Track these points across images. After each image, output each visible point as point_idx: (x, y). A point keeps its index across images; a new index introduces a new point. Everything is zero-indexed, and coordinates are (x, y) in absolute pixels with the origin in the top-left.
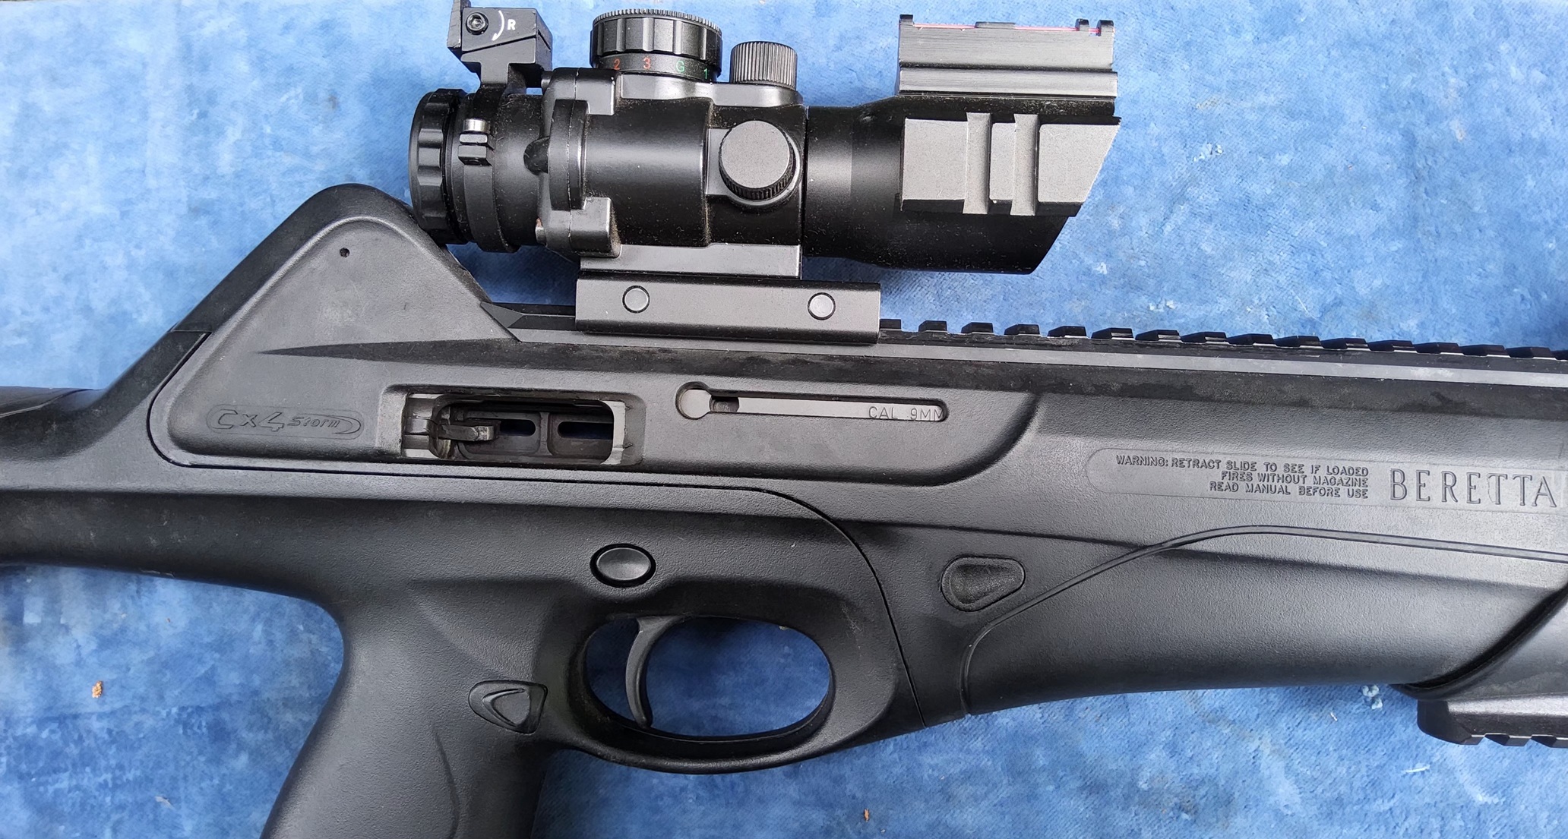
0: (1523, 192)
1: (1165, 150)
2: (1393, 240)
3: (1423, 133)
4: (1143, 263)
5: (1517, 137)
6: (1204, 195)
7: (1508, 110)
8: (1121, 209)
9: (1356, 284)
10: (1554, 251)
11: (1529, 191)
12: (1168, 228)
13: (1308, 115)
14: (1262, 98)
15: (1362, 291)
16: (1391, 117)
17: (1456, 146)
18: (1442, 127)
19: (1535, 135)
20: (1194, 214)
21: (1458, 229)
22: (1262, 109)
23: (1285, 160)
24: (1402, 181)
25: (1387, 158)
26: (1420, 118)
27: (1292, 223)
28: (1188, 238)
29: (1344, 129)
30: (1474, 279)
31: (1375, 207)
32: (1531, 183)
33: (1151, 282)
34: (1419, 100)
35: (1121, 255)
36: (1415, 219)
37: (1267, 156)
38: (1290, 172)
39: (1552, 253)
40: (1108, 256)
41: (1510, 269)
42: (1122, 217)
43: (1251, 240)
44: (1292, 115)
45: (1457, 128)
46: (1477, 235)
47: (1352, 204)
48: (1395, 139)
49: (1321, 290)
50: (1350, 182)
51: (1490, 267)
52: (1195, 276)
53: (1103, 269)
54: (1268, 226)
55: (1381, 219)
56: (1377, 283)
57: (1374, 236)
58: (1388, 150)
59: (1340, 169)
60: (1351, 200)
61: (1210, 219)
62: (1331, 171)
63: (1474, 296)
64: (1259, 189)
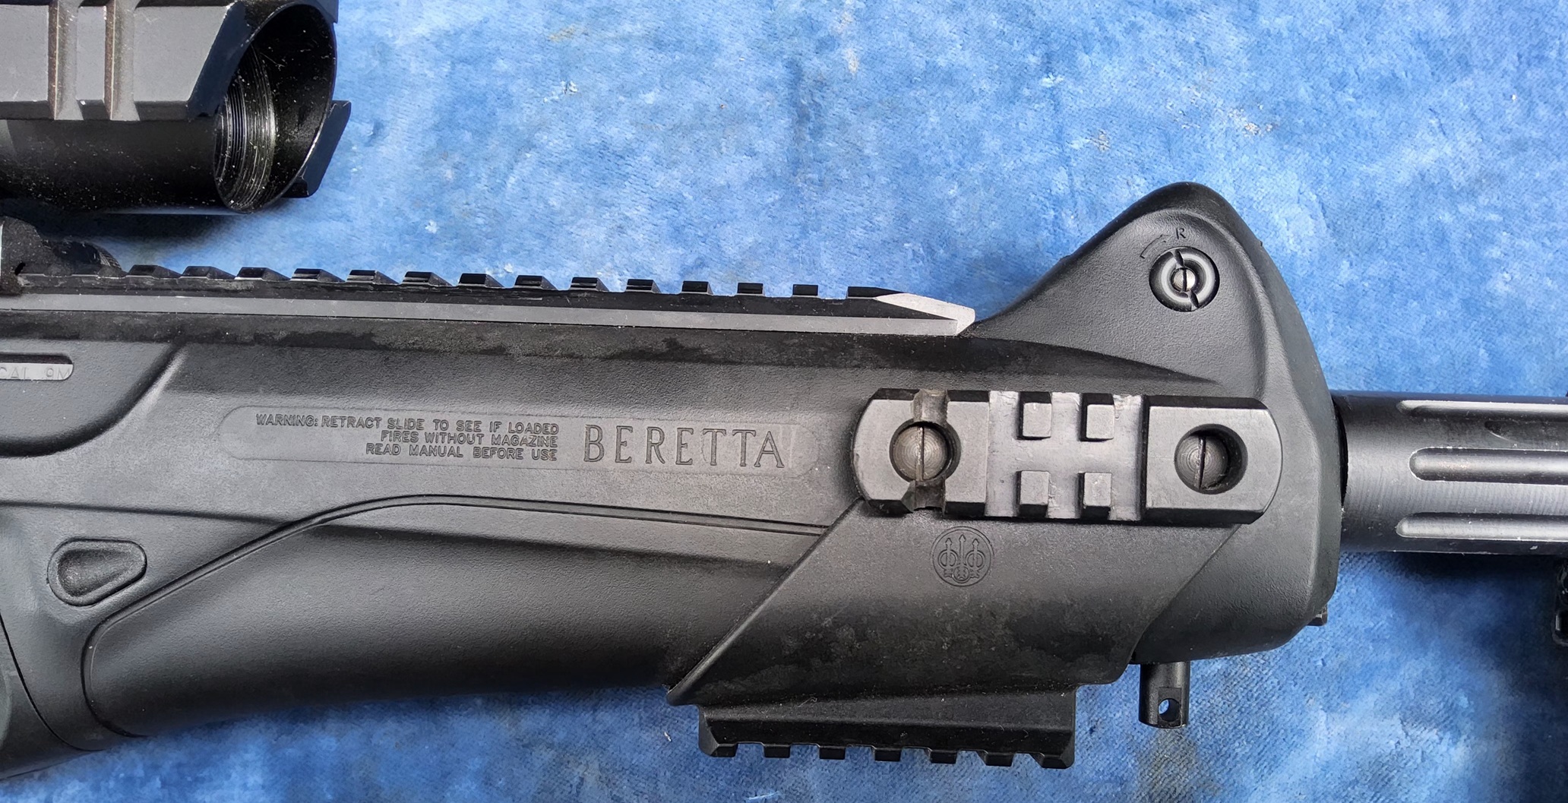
0: (923, 130)
1: (513, 89)
2: (768, 190)
3: (814, 65)
4: (480, 221)
5: (919, 65)
6: (555, 141)
7: (911, 34)
8: (457, 158)
9: (722, 243)
10: (955, 199)
11: (930, 127)
12: (512, 180)
13: (679, 45)
14: (627, 28)
15: (731, 251)
16: (774, 46)
17: (848, 79)
18: (833, 56)
19: (941, 62)
20: (542, 164)
21: (844, 174)
22: (626, 39)
23: (650, 98)
24: (784, 122)
25: (767, 95)
26: (807, 46)
27: (653, 172)
28: (534, 190)
29: (719, 62)
30: (859, 232)
31: (752, 154)
32: (934, 119)
33: (489, 243)
34: (810, 25)
35: (454, 211)
36: (796, 164)
37: (629, 94)
38: (656, 112)
39: (952, 201)
40: (439, 212)
41: (904, 218)
42: (455, 167)
43: (607, 193)
44: (659, 45)
45: (850, 56)
46: (866, 182)
47: (724, 150)
48: (778, 72)
49: (681, 251)
50: (723, 123)
51: (880, 219)
52: (540, 235)
53: (432, 228)
54: (626, 176)
55: (758, 165)
56: (749, 240)
57: (747, 185)
58: (769, 85)
59: (713, 109)
60: (723, 144)
61: (560, 168)
62: (702, 109)
63: (857, 253)
64: (619, 132)
